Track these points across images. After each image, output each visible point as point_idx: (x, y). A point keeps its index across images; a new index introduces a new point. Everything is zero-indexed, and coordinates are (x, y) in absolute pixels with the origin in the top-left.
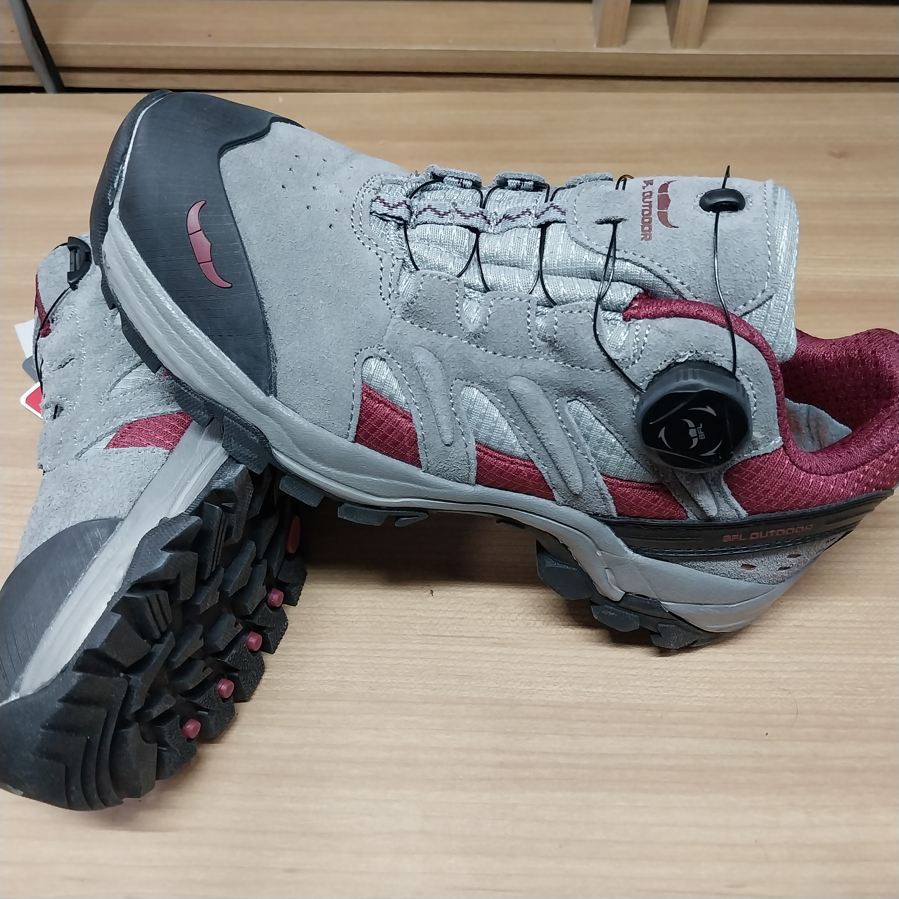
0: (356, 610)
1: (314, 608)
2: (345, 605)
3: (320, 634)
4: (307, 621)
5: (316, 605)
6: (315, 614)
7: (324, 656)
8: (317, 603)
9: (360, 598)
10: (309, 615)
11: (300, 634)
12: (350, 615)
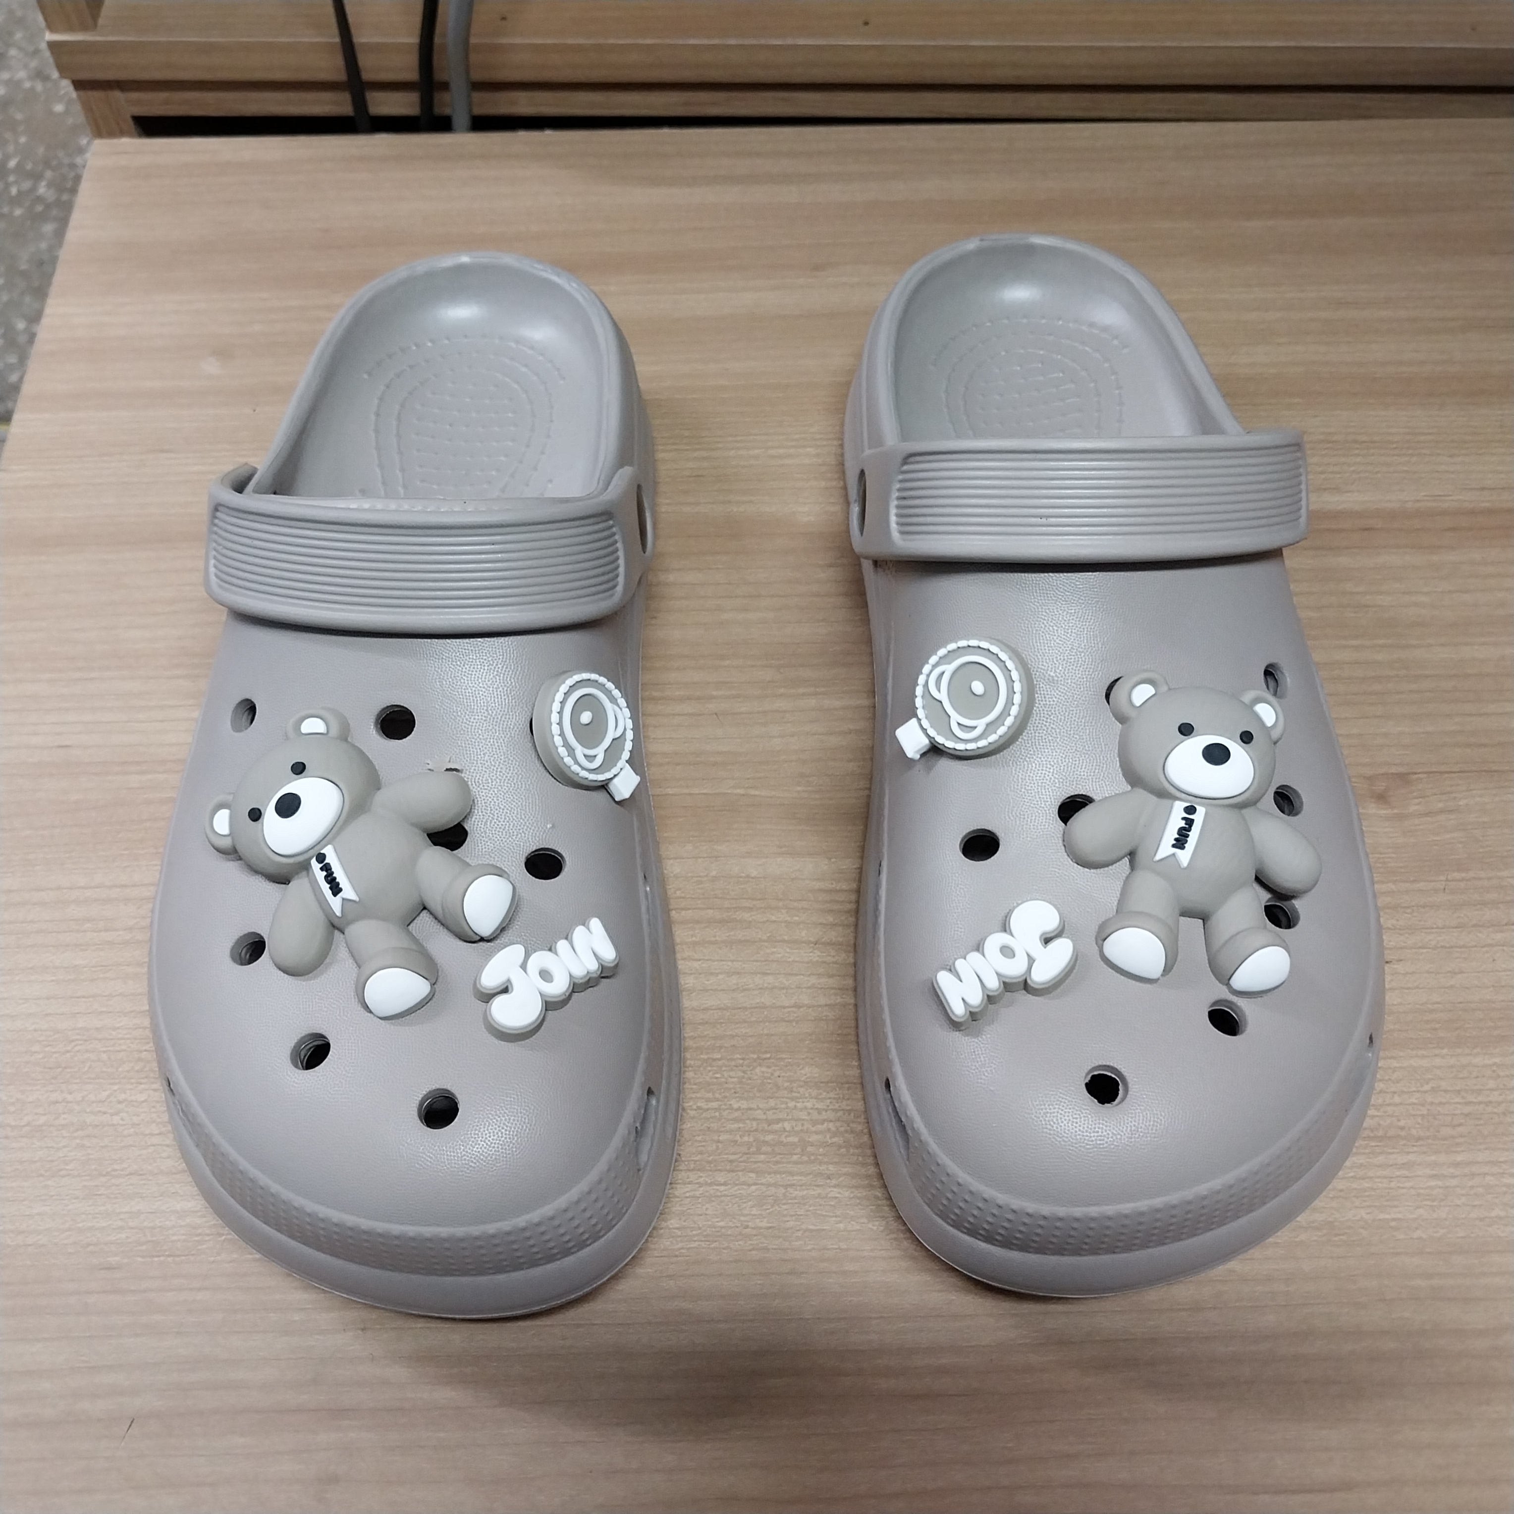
0: (1496, 1093)
1: (1426, 1092)
2: (1475, 1085)
3: (1453, 1137)
4: (1423, 1116)
5: (1427, 1087)
6: (1432, 1103)
7: (1473, 1175)
8: (1427, 1083)
9: (1494, 1071)
10: (1423, 1105)
11: (1419, 1139)
12: (1490, 1102)
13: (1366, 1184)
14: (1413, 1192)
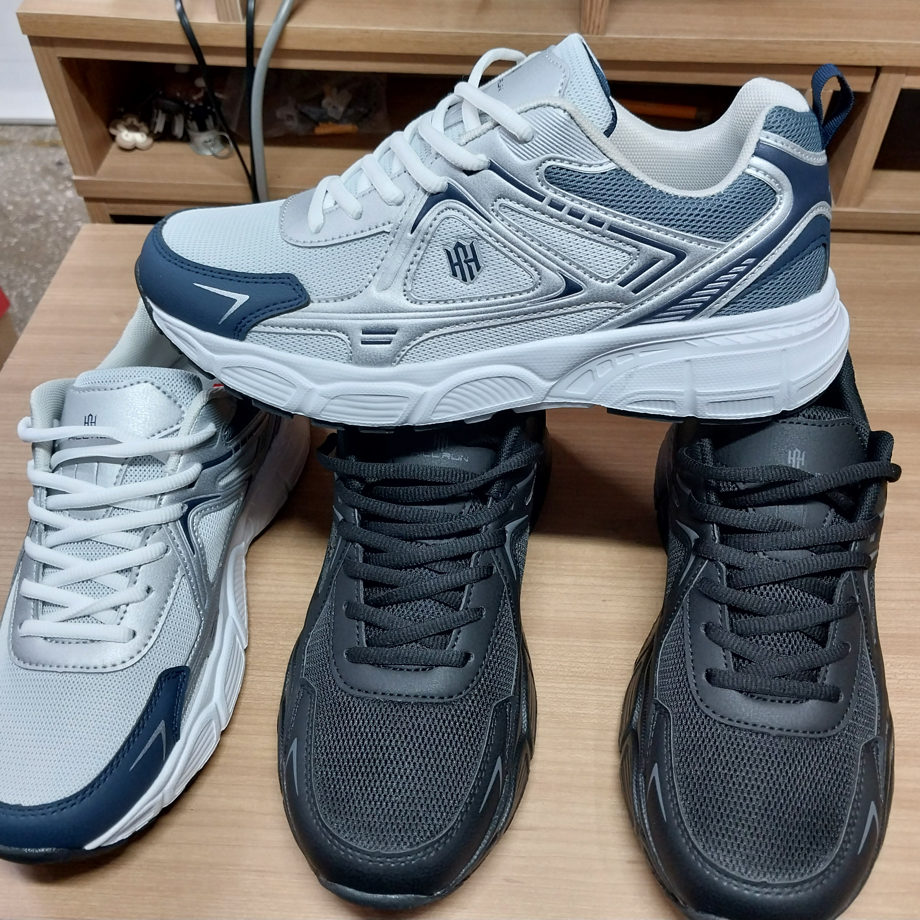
13: (572, 697)
14: (595, 702)
